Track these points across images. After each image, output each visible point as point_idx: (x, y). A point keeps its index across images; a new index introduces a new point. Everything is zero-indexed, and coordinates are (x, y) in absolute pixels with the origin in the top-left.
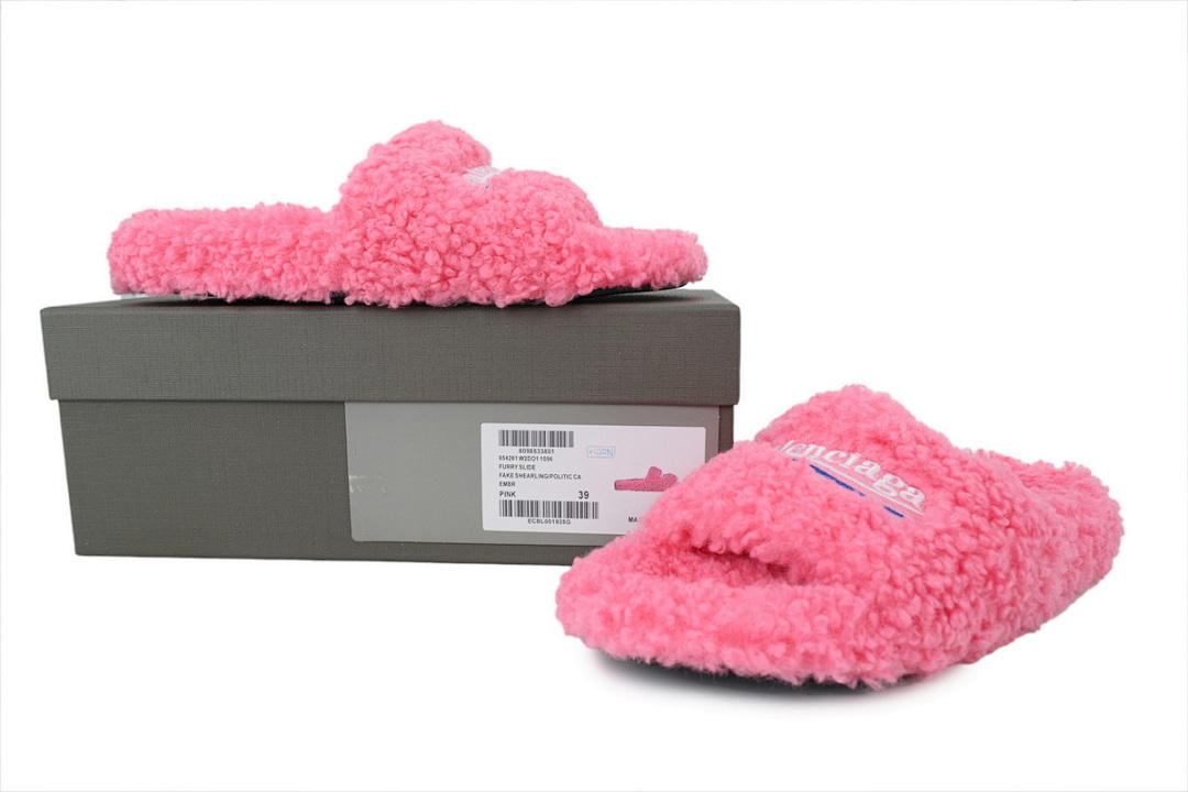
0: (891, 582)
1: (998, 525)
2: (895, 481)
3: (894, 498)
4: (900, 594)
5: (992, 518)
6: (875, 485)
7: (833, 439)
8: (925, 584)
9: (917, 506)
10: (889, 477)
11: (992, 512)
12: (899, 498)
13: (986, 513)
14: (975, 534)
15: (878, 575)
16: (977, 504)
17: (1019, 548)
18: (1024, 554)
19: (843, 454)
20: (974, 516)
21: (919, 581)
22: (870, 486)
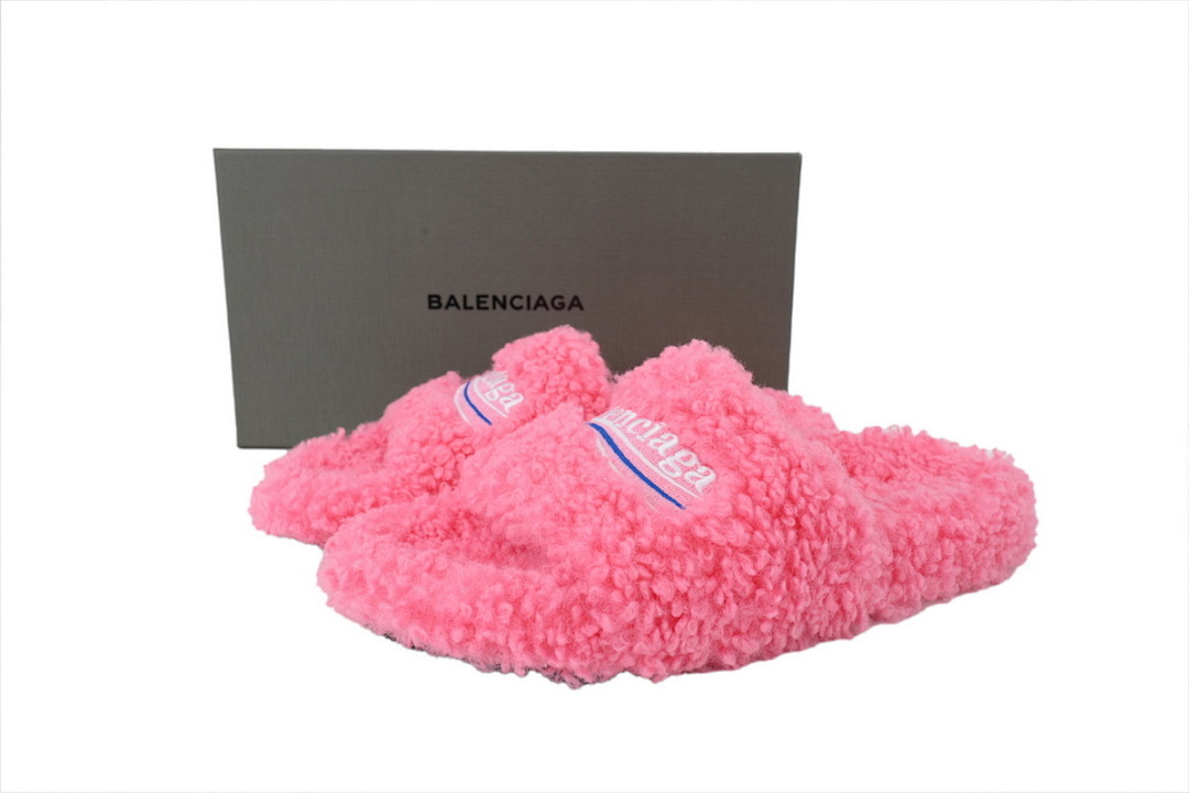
0: (609, 583)
1: (782, 524)
2: (687, 458)
3: (675, 479)
4: (616, 597)
5: (779, 514)
6: (661, 464)
7: (644, 405)
8: (651, 590)
9: (700, 491)
10: (684, 453)
11: (781, 509)
12: (681, 480)
13: (775, 509)
14: (751, 528)
15: (594, 572)
16: (767, 495)
17: (797, 551)
18: (802, 559)
19: (648, 423)
20: (758, 508)
21: (644, 585)
22: (656, 464)
